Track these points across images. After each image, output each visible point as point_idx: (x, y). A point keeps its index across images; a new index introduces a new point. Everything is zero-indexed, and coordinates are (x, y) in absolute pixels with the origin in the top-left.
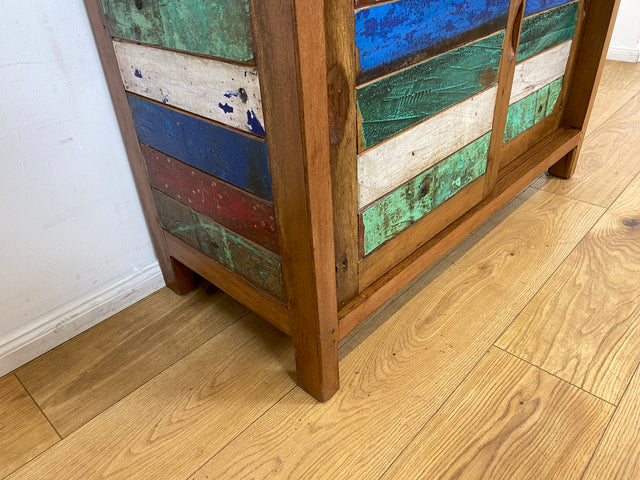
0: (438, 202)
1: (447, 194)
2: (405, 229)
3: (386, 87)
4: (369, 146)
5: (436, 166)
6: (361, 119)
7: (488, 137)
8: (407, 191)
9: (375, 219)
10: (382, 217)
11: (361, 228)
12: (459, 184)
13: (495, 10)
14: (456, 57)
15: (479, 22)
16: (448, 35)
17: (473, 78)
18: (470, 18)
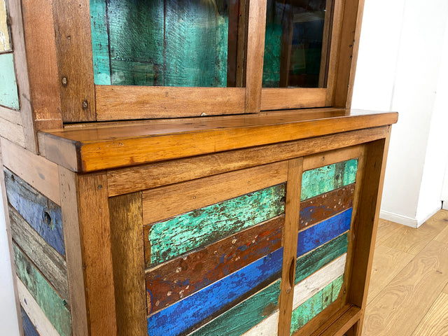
13: (270, 272)
14: (239, 309)
15: (258, 283)
16: (230, 300)
17: (256, 314)
18: (249, 284)
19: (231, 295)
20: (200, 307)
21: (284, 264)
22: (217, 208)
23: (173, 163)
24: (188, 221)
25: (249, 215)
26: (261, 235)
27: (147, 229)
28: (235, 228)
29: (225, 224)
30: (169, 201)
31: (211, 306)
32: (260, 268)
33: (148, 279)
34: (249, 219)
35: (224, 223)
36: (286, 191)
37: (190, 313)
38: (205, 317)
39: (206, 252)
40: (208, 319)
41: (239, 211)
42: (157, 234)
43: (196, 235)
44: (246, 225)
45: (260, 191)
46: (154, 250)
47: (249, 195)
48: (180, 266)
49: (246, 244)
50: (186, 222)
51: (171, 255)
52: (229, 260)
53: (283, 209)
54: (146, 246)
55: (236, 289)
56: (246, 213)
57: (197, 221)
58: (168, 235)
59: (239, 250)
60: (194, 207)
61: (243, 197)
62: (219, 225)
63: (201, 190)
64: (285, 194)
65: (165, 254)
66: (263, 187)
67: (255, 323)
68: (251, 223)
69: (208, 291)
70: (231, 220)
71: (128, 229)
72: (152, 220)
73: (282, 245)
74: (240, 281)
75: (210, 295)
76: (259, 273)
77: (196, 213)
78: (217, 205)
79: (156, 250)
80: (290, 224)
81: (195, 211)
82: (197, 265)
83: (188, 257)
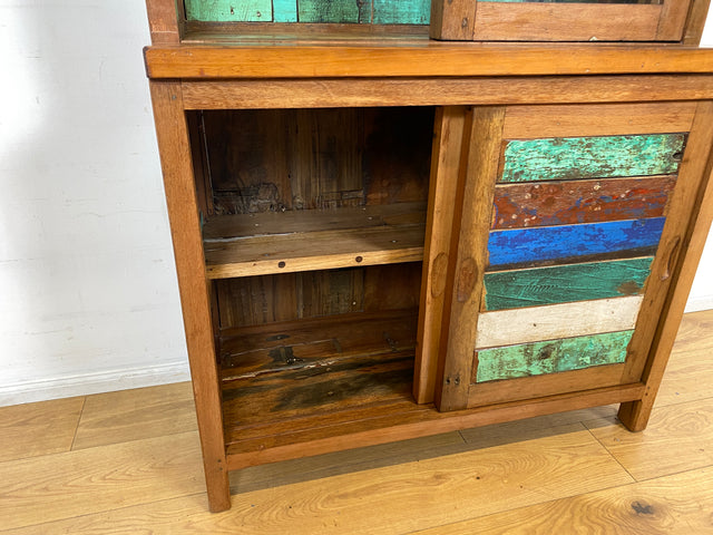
0: (562, 368)
1: (573, 366)
2: (521, 378)
3: (511, 277)
4: (490, 310)
5: (560, 340)
6: (485, 292)
7: (630, 334)
8: (526, 350)
9: (490, 360)
10: (497, 361)
11: (475, 362)
12: (588, 362)
13: (640, 242)
14: (590, 269)
15: (618, 249)
16: (580, 253)
17: (610, 285)
18: (608, 244)
19: (581, 248)
20: (543, 245)
21: (662, 241)
22: (582, 143)
23: (260, 84)
24: (546, 148)
25: (623, 162)
26: (635, 191)
27: (504, 143)
28: (601, 172)
29: (590, 164)
30: (531, 121)
31: (556, 249)
32: (626, 231)
33: (497, 194)
34: (622, 167)
35: (588, 162)
36: (685, 144)
37: (532, 246)
38: (547, 258)
39: (561, 188)
40: (550, 261)
41: (610, 153)
42: (513, 151)
43: (553, 166)
44: (616, 173)
45: (645, 136)
46: (507, 166)
47: (628, 137)
48: (530, 192)
49: (613, 196)
50: (545, 148)
51: (524, 178)
52: (586, 206)
53: (675, 166)
54: (501, 161)
55: (588, 243)
56: (620, 158)
57: (556, 150)
58: (524, 157)
59: (601, 201)
60: (556, 134)
61: (618, 137)
62: (582, 163)
63: (566, 118)
64: (683, 149)
65: (517, 174)
66: (649, 132)
67: (607, 296)
68: (623, 173)
69: (555, 231)
70: (598, 161)
71: (488, 138)
72: (510, 136)
73: (664, 214)
74: (595, 236)
75: (557, 236)
76: (624, 237)
77: (557, 141)
78: (583, 139)
79: (510, 168)
80: (683, 191)
81: (556, 138)
82: (549, 199)
83: (540, 186)
